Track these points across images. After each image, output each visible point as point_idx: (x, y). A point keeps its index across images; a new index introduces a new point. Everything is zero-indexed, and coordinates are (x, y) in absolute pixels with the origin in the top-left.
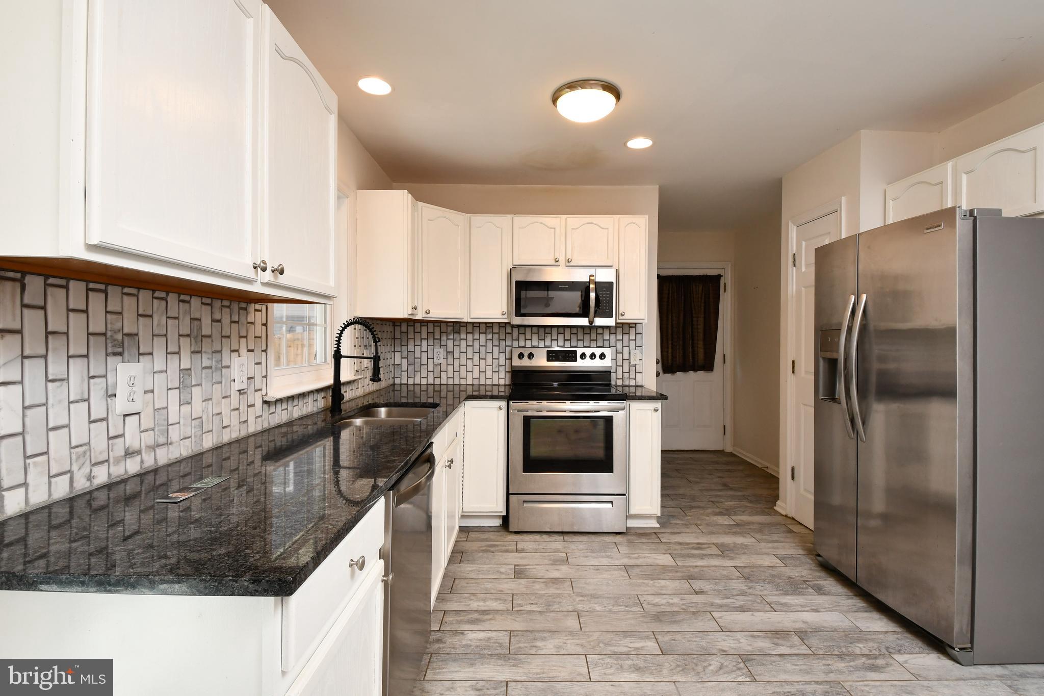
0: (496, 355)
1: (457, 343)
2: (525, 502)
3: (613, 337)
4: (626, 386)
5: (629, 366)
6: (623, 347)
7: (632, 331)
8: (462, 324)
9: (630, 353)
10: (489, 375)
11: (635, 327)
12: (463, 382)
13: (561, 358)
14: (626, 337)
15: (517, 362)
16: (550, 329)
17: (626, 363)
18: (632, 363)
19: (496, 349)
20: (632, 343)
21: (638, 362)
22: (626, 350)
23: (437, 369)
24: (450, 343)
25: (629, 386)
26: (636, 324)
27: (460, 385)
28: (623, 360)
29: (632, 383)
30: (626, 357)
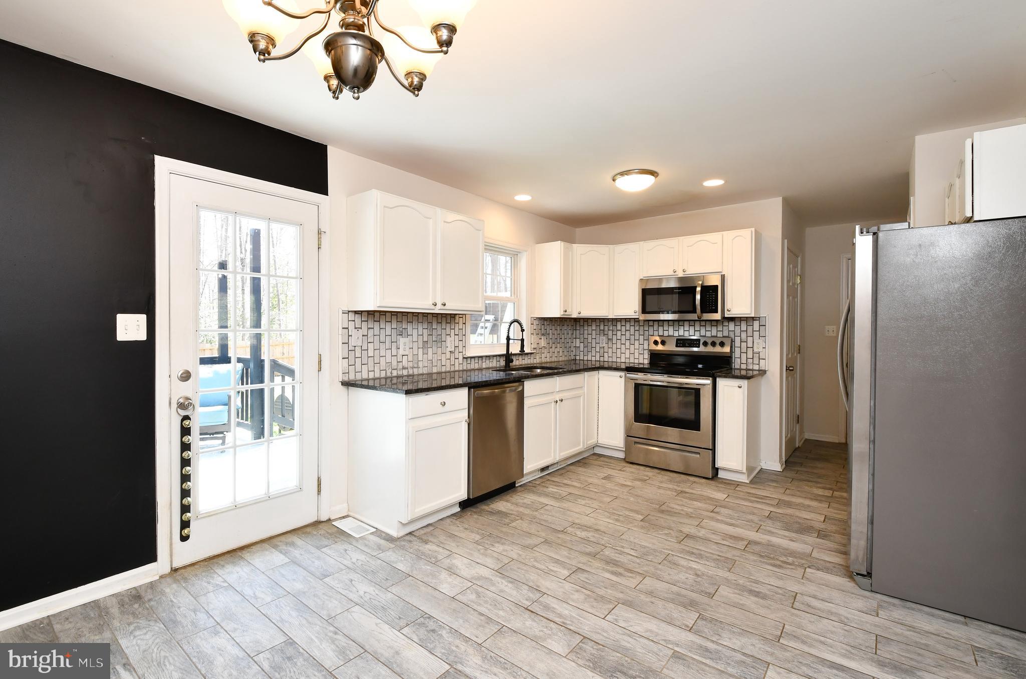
0: (641, 341)
1: (614, 333)
2: (636, 443)
3: (738, 328)
4: (750, 370)
5: (753, 353)
6: (747, 337)
7: (756, 324)
8: (618, 320)
9: (753, 342)
10: (637, 355)
11: (759, 320)
12: (618, 360)
13: (687, 345)
14: (750, 328)
15: (653, 347)
16: (683, 322)
17: (750, 351)
18: (756, 350)
19: (641, 337)
20: (756, 334)
21: (761, 350)
22: (750, 339)
23: (602, 351)
24: (610, 332)
25: (753, 370)
26: (759, 318)
27: (617, 362)
28: (747, 347)
29: (756, 367)
30: (750, 345)
